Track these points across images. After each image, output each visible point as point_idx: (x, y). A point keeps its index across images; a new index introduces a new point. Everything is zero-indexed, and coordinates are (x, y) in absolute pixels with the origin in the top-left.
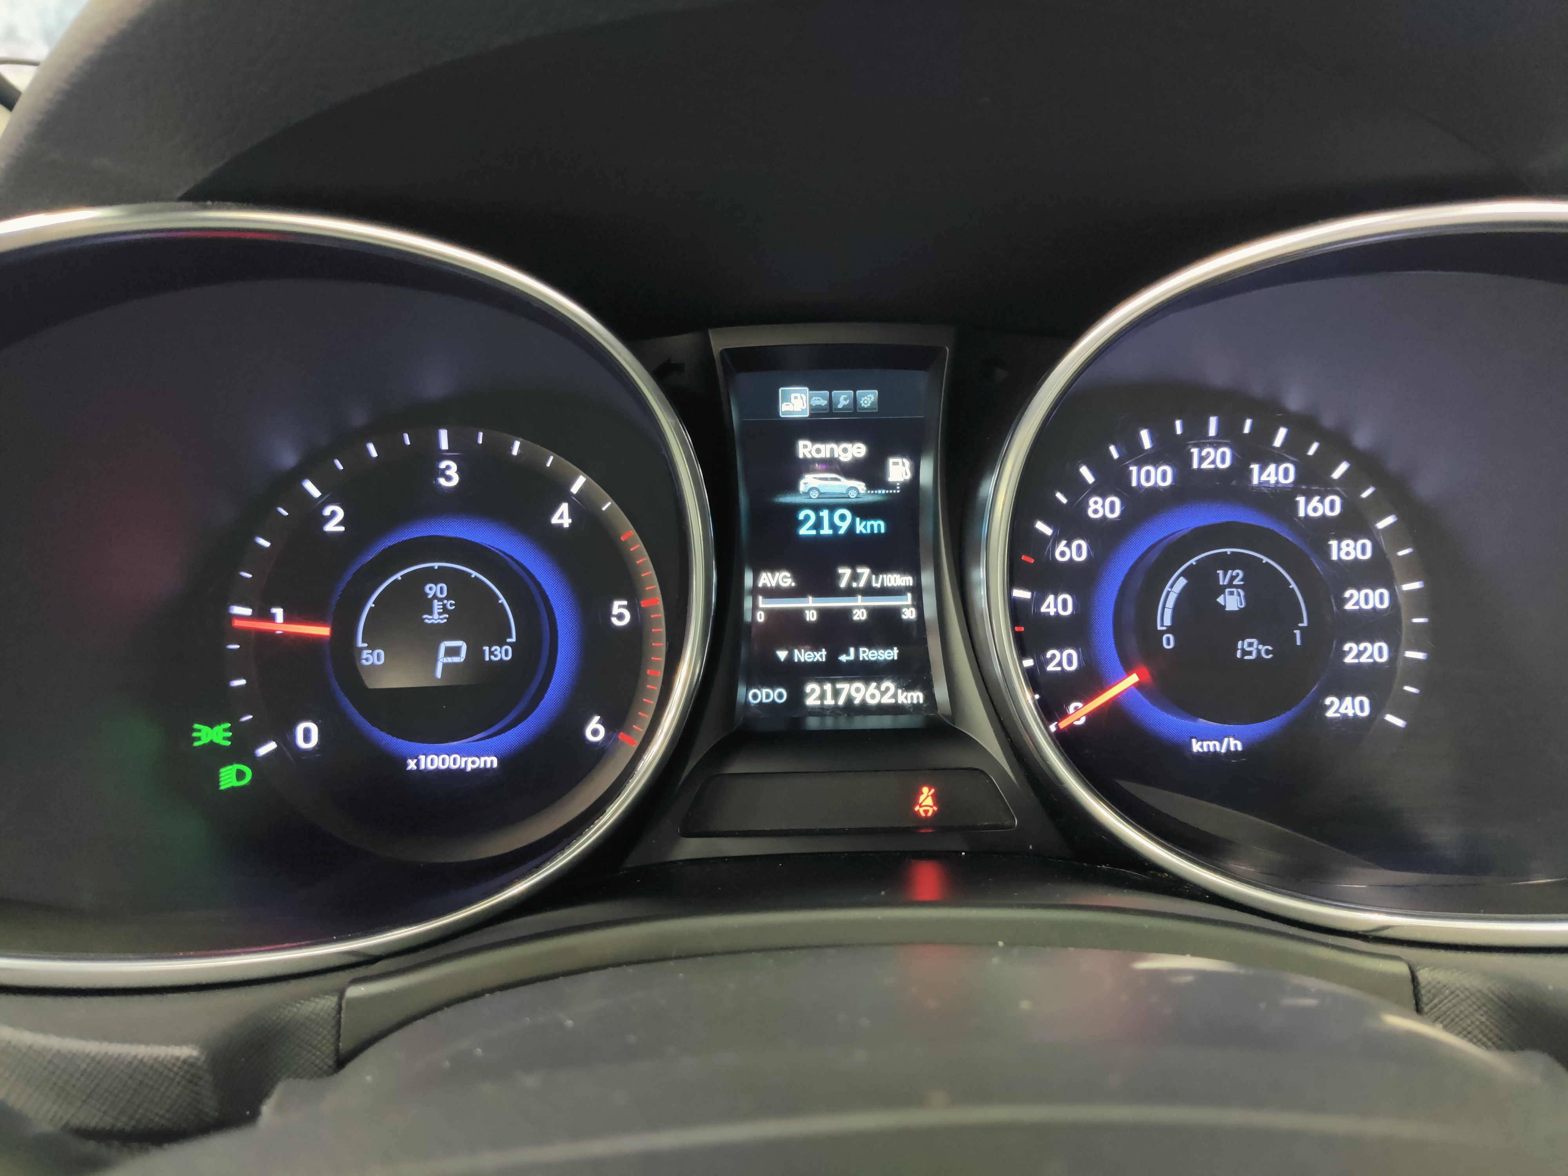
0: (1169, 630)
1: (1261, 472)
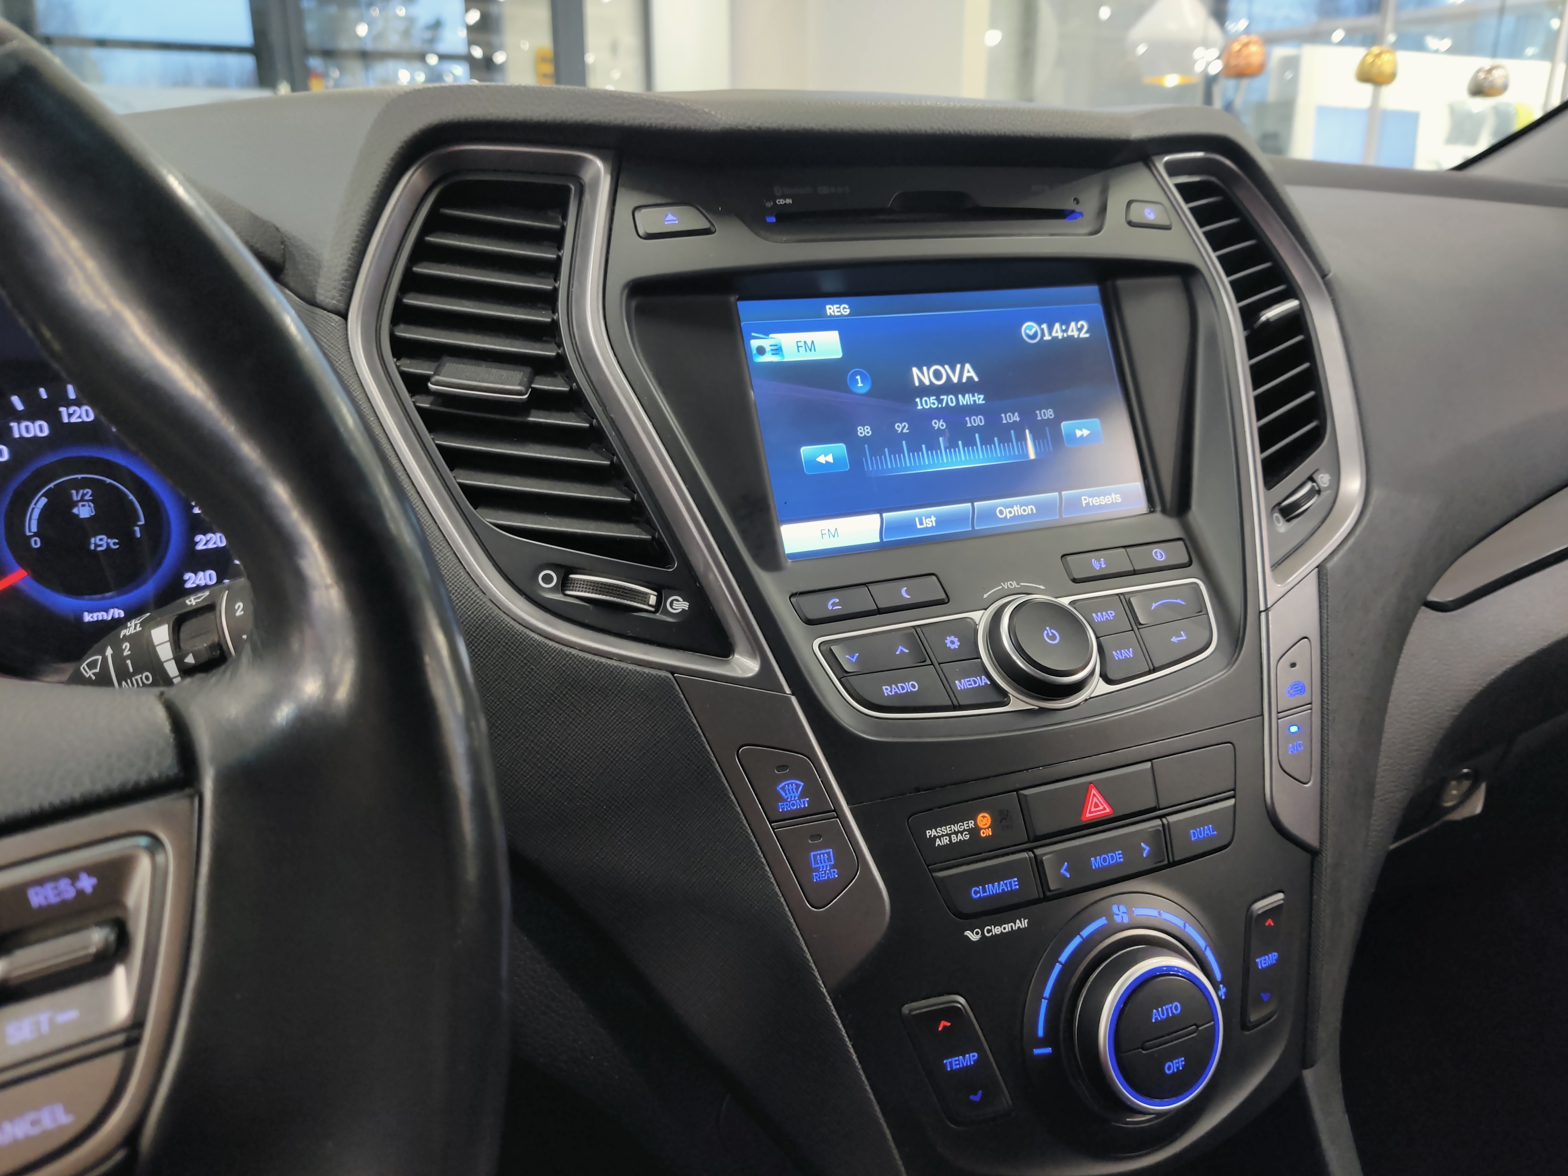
0: (36, 534)
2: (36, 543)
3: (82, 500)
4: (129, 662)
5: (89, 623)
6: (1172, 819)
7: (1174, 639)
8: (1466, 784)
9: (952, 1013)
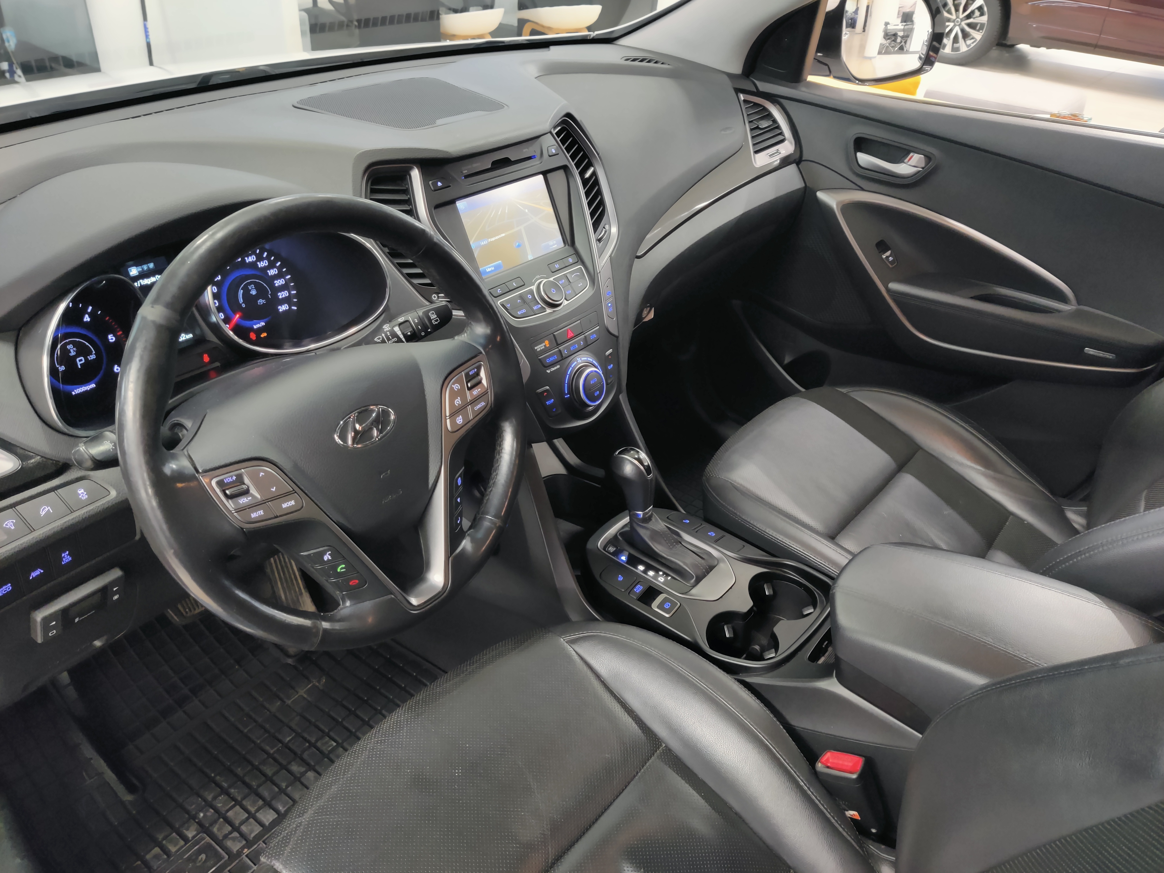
0: (243, 303)
1: (248, 259)
2: (244, 306)
3: (252, 289)
4: (390, 336)
5: (256, 328)
6: (586, 334)
7: (579, 285)
8: (649, 309)
9: (547, 391)
